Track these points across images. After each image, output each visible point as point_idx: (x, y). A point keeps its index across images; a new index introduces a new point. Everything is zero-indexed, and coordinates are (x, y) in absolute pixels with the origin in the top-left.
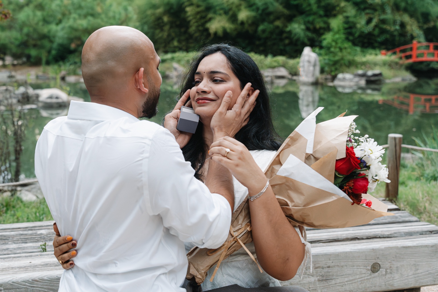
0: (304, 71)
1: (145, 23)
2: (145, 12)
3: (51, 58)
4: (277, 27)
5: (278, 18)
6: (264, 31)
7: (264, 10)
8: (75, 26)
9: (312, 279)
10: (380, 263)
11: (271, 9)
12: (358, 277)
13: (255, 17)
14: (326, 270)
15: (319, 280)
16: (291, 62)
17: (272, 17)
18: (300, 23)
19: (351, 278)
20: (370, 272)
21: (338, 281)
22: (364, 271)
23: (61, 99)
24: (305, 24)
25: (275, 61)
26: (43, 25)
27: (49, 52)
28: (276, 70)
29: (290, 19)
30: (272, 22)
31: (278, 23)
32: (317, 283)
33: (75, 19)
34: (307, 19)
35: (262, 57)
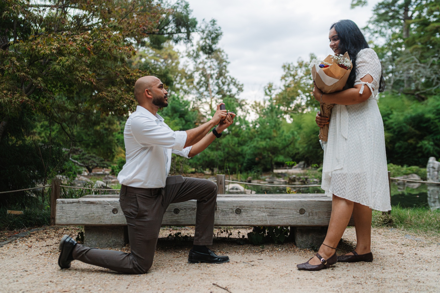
0: (430, 175)
1: (311, 144)
2: (310, 136)
3: (243, 168)
4: (411, 144)
5: (411, 137)
6: (400, 147)
7: (399, 132)
8: (258, 145)
9: (264, 214)
10: (305, 209)
11: (405, 130)
12: (291, 215)
13: (392, 137)
14: (272, 210)
15: (268, 215)
16: (423, 170)
17: (406, 137)
18: (429, 141)
19: (287, 216)
20: (299, 213)
21: (280, 217)
22: (295, 213)
23: (240, 190)
24: (434, 141)
25: (410, 170)
26: (238, 146)
27: (242, 165)
28: (410, 176)
29: (421, 138)
30: (406, 141)
31: (411, 141)
32: (267, 217)
33: (258, 141)
34: (435, 137)
35: (400, 166)
